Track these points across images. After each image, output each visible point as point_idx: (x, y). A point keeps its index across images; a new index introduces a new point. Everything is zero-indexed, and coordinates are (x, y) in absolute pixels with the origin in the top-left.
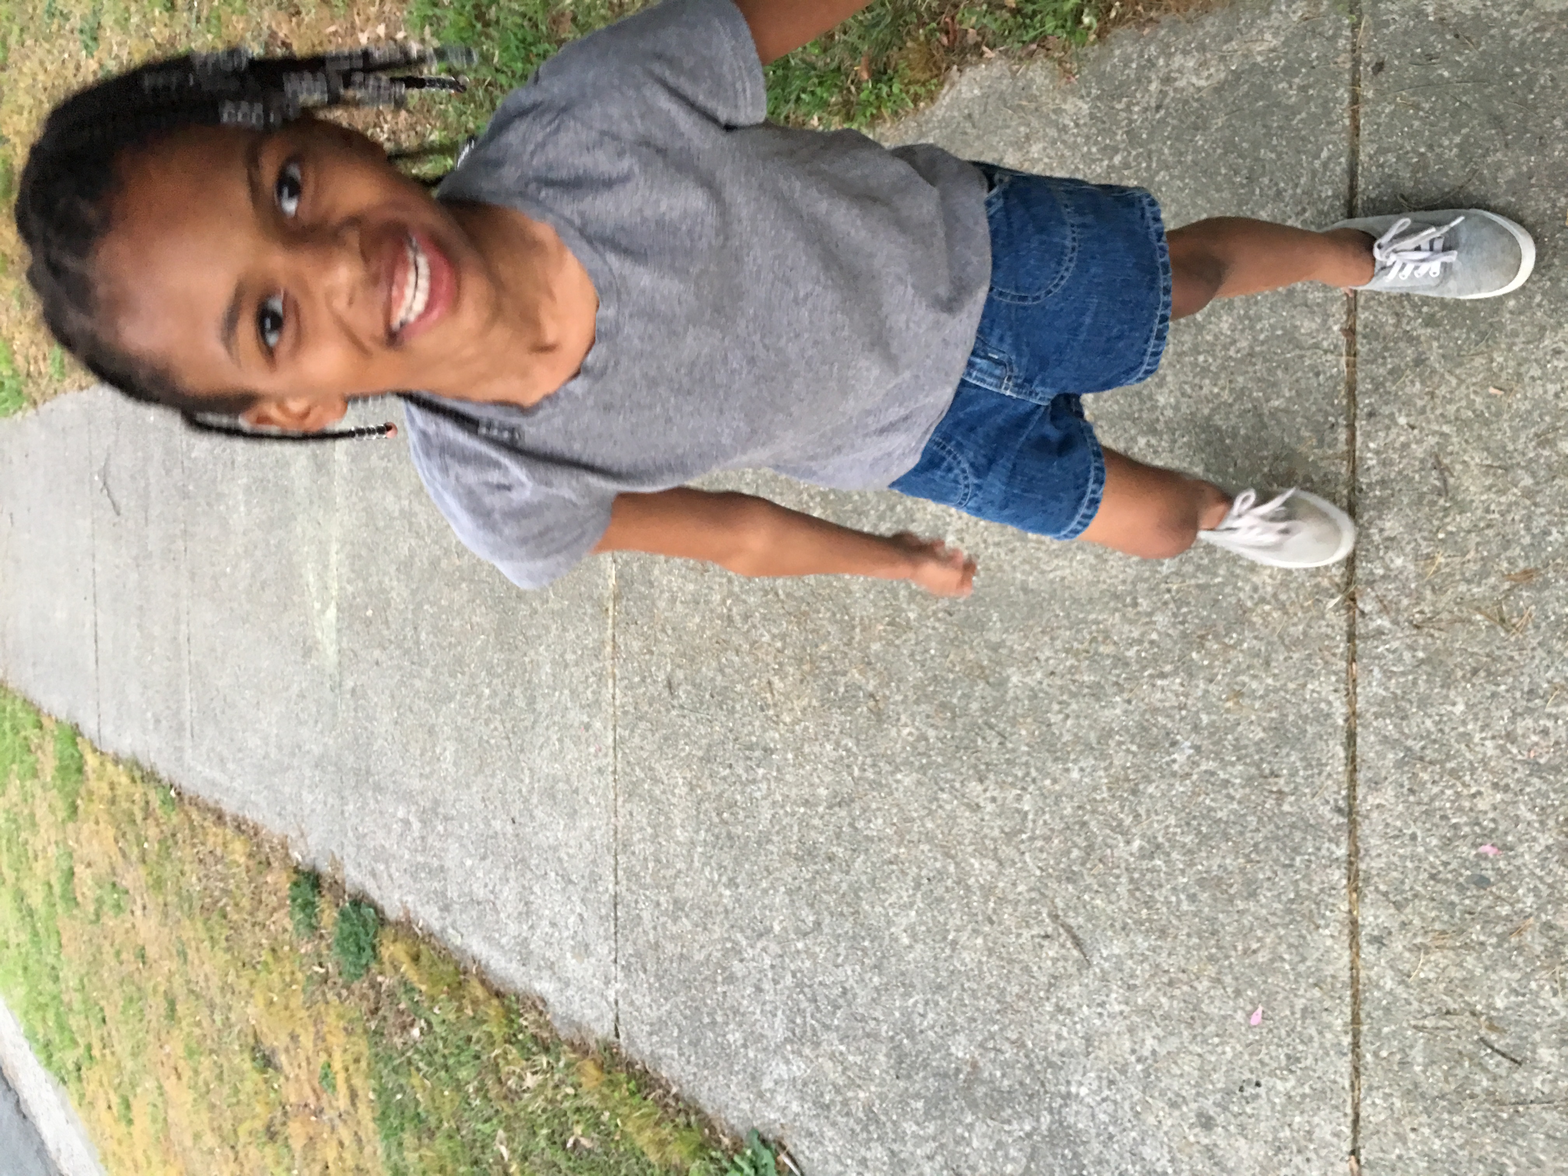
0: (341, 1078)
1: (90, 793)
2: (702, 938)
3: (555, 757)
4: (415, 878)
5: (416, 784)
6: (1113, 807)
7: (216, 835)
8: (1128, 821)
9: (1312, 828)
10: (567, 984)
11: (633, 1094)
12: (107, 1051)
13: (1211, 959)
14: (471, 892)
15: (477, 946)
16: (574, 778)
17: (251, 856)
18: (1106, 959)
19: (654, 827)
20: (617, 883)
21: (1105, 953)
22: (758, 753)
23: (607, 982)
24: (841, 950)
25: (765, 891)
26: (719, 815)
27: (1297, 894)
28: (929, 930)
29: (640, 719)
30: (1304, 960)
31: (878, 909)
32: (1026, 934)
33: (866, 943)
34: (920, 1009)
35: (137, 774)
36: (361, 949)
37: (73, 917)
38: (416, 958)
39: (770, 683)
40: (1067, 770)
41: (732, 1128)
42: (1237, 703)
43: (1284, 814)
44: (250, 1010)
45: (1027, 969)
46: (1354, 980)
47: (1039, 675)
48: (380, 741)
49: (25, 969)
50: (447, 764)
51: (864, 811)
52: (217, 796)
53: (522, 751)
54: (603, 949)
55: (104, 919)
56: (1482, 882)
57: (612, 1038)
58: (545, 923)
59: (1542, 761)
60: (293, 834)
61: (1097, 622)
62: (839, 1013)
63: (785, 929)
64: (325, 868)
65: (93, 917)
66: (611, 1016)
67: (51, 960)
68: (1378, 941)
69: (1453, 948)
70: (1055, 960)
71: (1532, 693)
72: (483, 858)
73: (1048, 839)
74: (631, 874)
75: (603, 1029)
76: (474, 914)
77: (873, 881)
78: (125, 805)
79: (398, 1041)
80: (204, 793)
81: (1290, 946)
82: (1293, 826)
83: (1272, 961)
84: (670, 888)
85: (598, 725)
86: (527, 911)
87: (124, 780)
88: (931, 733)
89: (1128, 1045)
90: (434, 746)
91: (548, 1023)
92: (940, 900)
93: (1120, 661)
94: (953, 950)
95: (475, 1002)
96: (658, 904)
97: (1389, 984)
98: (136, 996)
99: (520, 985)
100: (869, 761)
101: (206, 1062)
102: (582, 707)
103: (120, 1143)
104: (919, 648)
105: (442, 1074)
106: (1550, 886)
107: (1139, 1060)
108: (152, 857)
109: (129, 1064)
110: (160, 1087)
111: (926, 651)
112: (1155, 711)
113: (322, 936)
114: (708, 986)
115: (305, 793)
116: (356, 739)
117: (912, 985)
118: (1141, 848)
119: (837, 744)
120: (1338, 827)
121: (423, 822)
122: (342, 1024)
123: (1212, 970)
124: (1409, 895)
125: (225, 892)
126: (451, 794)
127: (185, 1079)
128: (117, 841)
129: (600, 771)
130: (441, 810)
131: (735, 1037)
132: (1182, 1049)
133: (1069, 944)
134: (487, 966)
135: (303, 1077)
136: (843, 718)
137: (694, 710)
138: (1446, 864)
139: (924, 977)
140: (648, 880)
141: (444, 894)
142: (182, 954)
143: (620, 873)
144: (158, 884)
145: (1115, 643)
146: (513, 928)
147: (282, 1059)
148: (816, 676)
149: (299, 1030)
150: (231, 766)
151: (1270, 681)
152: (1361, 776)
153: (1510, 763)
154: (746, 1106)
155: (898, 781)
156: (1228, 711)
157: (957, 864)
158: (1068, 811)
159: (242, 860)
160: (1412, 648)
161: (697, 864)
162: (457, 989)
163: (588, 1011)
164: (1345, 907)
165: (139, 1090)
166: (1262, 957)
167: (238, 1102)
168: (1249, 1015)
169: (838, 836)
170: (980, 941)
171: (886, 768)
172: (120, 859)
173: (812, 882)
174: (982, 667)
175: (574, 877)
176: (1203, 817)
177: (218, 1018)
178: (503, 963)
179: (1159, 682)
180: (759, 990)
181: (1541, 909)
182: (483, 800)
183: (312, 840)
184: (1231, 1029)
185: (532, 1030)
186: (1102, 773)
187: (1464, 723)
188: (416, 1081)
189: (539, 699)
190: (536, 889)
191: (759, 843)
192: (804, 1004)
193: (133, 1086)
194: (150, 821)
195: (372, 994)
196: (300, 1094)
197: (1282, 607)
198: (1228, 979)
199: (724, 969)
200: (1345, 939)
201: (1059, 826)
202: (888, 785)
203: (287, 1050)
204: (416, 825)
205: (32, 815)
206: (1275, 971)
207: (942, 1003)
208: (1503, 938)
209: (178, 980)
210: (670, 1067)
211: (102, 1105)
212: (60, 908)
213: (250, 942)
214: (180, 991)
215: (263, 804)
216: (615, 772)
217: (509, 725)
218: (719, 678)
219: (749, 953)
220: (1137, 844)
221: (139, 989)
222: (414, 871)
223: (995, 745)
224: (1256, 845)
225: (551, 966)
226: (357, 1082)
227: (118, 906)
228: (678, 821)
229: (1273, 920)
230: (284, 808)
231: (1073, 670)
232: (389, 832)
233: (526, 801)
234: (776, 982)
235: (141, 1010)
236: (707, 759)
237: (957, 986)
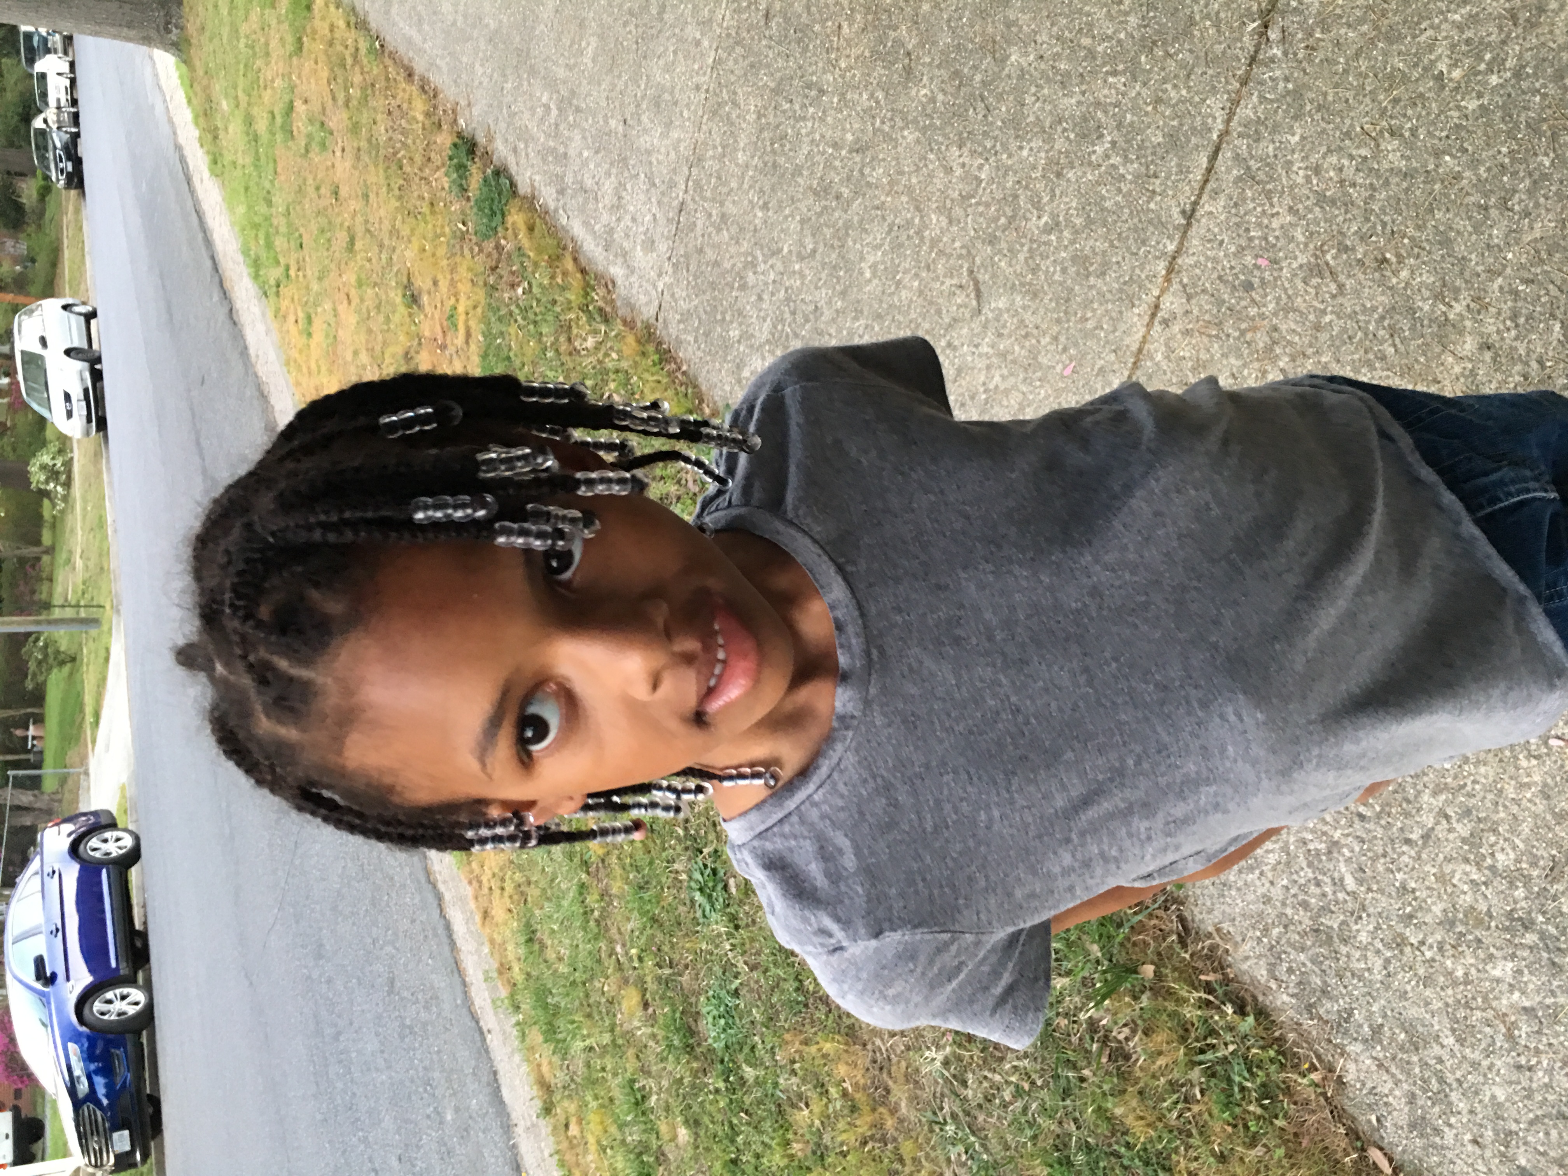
0: (461, 318)
1: (314, 32)
2: (733, 250)
3: (668, 68)
4: (544, 160)
5: (561, 73)
6: (1040, 186)
7: (404, 90)
8: (1046, 199)
9: (1160, 224)
10: (633, 272)
11: (654, 365)
12: (301, 274)
13: (1058, 321)
14: (582, 182)
15: (577, 229)
16: (677, 91)
17: (428, 115)
18: (992, 311)
19: (723, 147)
20: (686, 192)
21: (993, 305)
22: (813, 93)
23: (660, 275)
24: (824, 276)
25: (786, 217)
26: (772, 144)
27: (1131, 278)
28: (886, 269)
29: (737, 43)
30: (1114, 331)
31: (858, 246)
32: (948, 282)
33: (842, 273)
34: (861, 332)
35: (353, 20)
36: (493, 213)
37: (289, 148)
38: (531, 229)
39: (840, 27)
40: (1021, 148)
41: (715, 403)
42: (1155, 108)
43: (1148, 210)
44: (408, 254)
45: (939, 312)
46: (1140, 350)
47: (1032, 57)
48: (542, 26)
49: (247, 189)
50: (587, 60)
51: (873, 159)
52: (411, 54)
53: (645, 57)
54: (663, 247)
55: (311, 155)
56: (1248, 286)
57: (653, 321)
58: (628, 217)
59: (1328, 194)
60: (463, 103)
61: (1088, 15)
62: (808, 326)
63: (790, 252)
64: (481, 140)
65: (303, 151)
66: (656, 303)
67: (267, 185)
68: (1166, 323)
69: (1209, 336)
70: (959, 306)
71: (1348, 134)
72: (597, 152)
73: (988, 205)
74: (698, 185)
75: (648, 312)
76: (581, 200)
77: (861, 221)
78: (339, 48)
79: (506, 295)
80: (402, 50)
81: (1111, 318)
82: (1150, 222)
83: (1096, 328)
84: (722, 204)
85: (706, 43)
86: (618, 207)
87: (342, 24)
88: (940, 97)
89: (982, 378)
90: (581, 40)
91: (613, 301)
92: (901, 245)
93: (1091, 54)
94: (897, 288)
95: (565, 274)
96: (710, 215)
97: (1159, 357)
98: (326, 227)
99: (600, 268)
100: (889, 115)
101: (370, 291)
102: (698, 24)
103: (301, 352)
104: (956, 16)
105: (531, 327)
106: (1289, 297)
107: (985, 391)
108: (354, 103)
109: (315, 287)
110: (335, 310)
111: (961, 19)
112: (1098, 104)
113: (468, 199)
114: (727, 290)
115: (477, 66)
116: (524, 21)
117: (861, 312)
118: (1046, 223)
119: (872, 96)
120: (1176, 228)
121: (560, 109)
122: (470, 275)
123: (1056, 329)
124: (1198, 290)
125: (404, 144)
126: (585, 88)
127: (354, 304)
128: (329, 83)
129: (698, 88)
130: (575, 102)
131: (734, 333)
132: (1015, 387)
133: (973, 295)
134: (581, 247)
135: (437, 317)
136: (882, 72)
137: (779, 43)
138: (1232, 268)
139: (871, 306)
140: (708, 194)
141: (563, 179)
142: (366, 197)
143: (690, 183)
144: (355, 128)
145: (1094, 37)
146: (605, 218)
147: (425, 299)
148: (875, 27)
149: (440, 277)
150: (426, 27)
151: (1184, 92)
152: (1209, 186)
153: (1307, 192)
154: (727, 388)
155: (904, 137)
156: (1147, 114)
157: (922, 217)
158: (1009, 184)
159: (420, 117)
160: (1287, 80)
161: (746, 186)
162: (555, 260)
163: (642, 297)
164: (1156, 292)
165: (319, 310)
166: (1090, 325)
167: (388, 330)
168: (1065, 367)
169: (849, 179)
170: (916, 284)
171: (900, 123)
172: (330, 102)
173: (819, 215)
174: (994, 42)
175: (657, 181)
176: (1096, 204)
177: (383, 256)
178: (592, 247)
179: (1111, 80)
180: (760, 298)
181: (1275, 314)
182: (607, 98)
183: (476, 111)
184: (1050, 377)
185: (600, 303)
186: (1043, 155)
187: (1293, 151)
188: (513, 329)
189: (668, 9)
190: (628, 187)
191: (793, 175)
192: (787, 315)
193: (316, 305)
194: (357, 68)
195: (495, 255)
196: (432, 330)
197: (1217, 26)
198: (1062, 339)
199: (741, 278)
200: (1147, 318)
201: (999, 195)
202: (896, 140)
203: (429, 293)
204: (554, 112)
205: (267, 44)
206: (1094, 336)
207: (877, 328)
208: (1243, 333)
209: (359, 219)
210: (686, 350)
211: (291, 318)
212: (279, 137)
213: (416, 194)
214: (359, 230)
215: (445, 69)
216: (707, 91)
217: (640, 30)
218: (805, 15)
219: (762, 267)
220: (1045, 219)
221: (330, 223)
222: (545, 153)
223: (980, 117)
224: (1120, 234)
225: (625, 254)
226: (472, 323)
227: (323, 146)
228: (742, 145)
229: (1108, 296)
230: (459, 77)
231: (1057, 57)
232: (533, 115)
233: (638, 106)
234: (773, 294)
235: (329, 240)
236: (776, 91)
237: (890, 317)
